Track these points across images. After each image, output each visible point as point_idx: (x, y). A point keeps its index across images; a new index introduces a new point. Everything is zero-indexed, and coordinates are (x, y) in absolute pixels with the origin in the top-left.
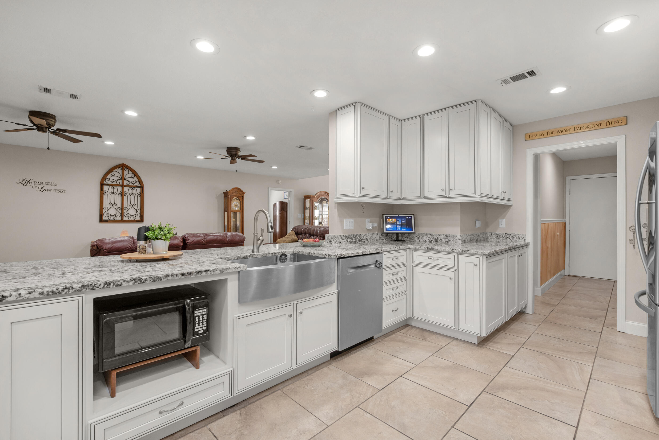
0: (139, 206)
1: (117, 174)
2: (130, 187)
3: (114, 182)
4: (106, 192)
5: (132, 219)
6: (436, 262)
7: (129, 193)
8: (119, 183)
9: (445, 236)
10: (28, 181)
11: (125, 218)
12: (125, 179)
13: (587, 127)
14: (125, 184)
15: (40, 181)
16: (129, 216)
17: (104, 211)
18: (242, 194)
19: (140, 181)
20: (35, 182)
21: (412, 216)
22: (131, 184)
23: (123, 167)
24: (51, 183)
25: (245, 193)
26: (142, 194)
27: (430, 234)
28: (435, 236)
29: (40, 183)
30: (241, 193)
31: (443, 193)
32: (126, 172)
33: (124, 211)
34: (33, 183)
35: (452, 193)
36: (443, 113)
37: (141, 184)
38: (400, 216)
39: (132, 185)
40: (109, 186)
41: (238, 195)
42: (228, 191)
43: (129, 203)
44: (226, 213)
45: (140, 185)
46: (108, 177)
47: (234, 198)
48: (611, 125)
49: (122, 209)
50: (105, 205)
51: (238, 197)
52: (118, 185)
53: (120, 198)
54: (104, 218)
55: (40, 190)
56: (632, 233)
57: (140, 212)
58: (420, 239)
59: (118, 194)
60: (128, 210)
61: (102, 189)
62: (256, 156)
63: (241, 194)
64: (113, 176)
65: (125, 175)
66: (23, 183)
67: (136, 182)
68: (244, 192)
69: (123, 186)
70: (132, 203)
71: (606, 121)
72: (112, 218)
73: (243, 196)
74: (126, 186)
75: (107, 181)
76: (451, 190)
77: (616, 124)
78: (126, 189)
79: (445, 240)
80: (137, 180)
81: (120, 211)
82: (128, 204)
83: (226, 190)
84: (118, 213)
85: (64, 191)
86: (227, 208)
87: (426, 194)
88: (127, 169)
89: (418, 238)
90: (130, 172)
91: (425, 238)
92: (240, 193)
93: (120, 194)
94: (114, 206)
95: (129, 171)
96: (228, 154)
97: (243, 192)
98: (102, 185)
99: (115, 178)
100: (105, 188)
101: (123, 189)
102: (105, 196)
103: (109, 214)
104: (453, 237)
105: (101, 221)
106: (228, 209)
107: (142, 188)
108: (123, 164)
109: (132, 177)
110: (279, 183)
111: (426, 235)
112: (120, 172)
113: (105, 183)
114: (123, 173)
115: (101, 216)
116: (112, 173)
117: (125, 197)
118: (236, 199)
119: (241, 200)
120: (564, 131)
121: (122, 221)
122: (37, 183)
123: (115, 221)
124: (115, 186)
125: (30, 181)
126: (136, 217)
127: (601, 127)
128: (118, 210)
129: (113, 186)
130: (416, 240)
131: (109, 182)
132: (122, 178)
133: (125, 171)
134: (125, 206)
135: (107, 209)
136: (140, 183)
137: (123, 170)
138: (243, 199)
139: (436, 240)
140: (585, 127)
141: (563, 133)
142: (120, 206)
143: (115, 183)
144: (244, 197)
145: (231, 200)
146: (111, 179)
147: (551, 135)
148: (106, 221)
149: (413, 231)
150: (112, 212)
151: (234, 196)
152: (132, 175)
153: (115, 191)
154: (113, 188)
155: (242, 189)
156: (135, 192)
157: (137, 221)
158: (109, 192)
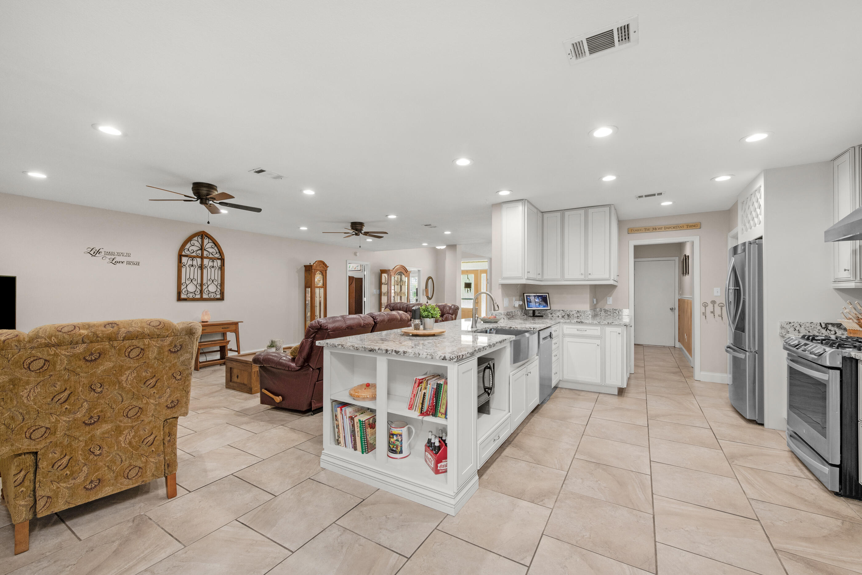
0: (219, 282)
1: (196, 242)
2: (211, 259)
3: (193, 252)
4: (184, 265)
5: (212, 297)
6: (585, 333)
7: (210, 265)
8: (198, 255)
9: (576, 311)
10: (97, 251)
11: (205, 296)
12: (205, 250)
13: (674, 228)
14: (205, 255)
15: (111, 251)
16: (209, 294)
17: (183, 287)
18: (325, 268)
19: (221, 252)
20: (106, 252)
21: (547, 294)
22: (211, 256)
23: (203, 235)
24: (123, 254)
25: (328, 267)
26: (222, 268)
27: (563, 310)
28: (567, 312)
29: (111, 253)
31: (583, 277)
32: (206, 241)
33: (204, 287)
34: (103, 254)
35: (590, 277)
36: (582, 212)
37: (221, 256)
38: (537, 294)
39: (213, 256)
40: (188, 258)
41: (322, 269)
42: (312, 264)
43: (209, 278)
44: (309, 290)
45: (220, 257)
46: (187, 247)
47: (317, 273)
48: (690, 228)
49: (202, 285)
50: (183, 281)
51: (321, 271)
52: (197, 257)
53: (199, 271)
54: (183, 296)
55: (111, 261)
56: (704, 307)
57: (220, 288)
58: (553, 315)
59: (197, 267)
60: (208, 287)
61: (180, 261)
64: (193, 245)
65: (205, 244)
66: (92, 252)
67: (216, 253)
68: (328, 265)
69: (202, 258)
70: (213, 278)
71: (687, 224)
72: (191, 296)
74: (206, 258)
75: (186, 252)
76: (590, 274)
77: (694, 228)
78: (206, 261)
79: (577, 315)
80: (217, 251)
81: (199, 288)
82: (208, 279)
84: (198, 290)
85: (138, 264)
86: (309, 284)
87: (567, 277)
88: (208, 238)
89: (551, 314)
90: (210, 241)
91: (558, 314)
92: (323, 267)
93: (199, 267)
94: (193, 281)
95: (210, 240)
96: (352, 229)
97: (326, 265)
98: (180, 256)
99: (195, 248)
100: (184, 260)
101: (202, 262)
102: (183, 270)
103: (188, 291)
104: (584, 312)
105: (179, 299)
106: (311, 284)
107: (222, 260)
108: (204, 232)
109: (212, 247)
110: (356, 255)
111: (559, 311)
112: (200, 240)
113: (183, 253)
114: (202, 242)
115: (179, 293)
116: (192, 242)
117: (205, 271)
118: (319, 273)
119: (324, 275)
120: (657, 229)
121: (202, 299)
122: (107, 254)
123: (194, 300)
125: (100, 251)
126: (216, 294)
127: (684, 229)
128: (198, 286)
129: (193, 258)
130: (550, 315)
131: (188, 253)
132: (202, 249)
134: (205, 281)
135: (185, 286)
136: (220, 255)
137: (202, 238)
138: (326, 273)
139: (568, 316)
140: (672, 228)
141: (657, 231)
142: (199, 281)
143: (194, 254)
145: (315, 274)
146: (190, 249)
147: (648, 231)
148: (185, 300)
149: (549, 308)
150: (191, 288)
151: (317, 270)
152: (212, 244)
153: (195, 263)
154: (193, 260)
155: (326, 263)
156: (215, 264)
157: (218, 299)
158: (188, 264)
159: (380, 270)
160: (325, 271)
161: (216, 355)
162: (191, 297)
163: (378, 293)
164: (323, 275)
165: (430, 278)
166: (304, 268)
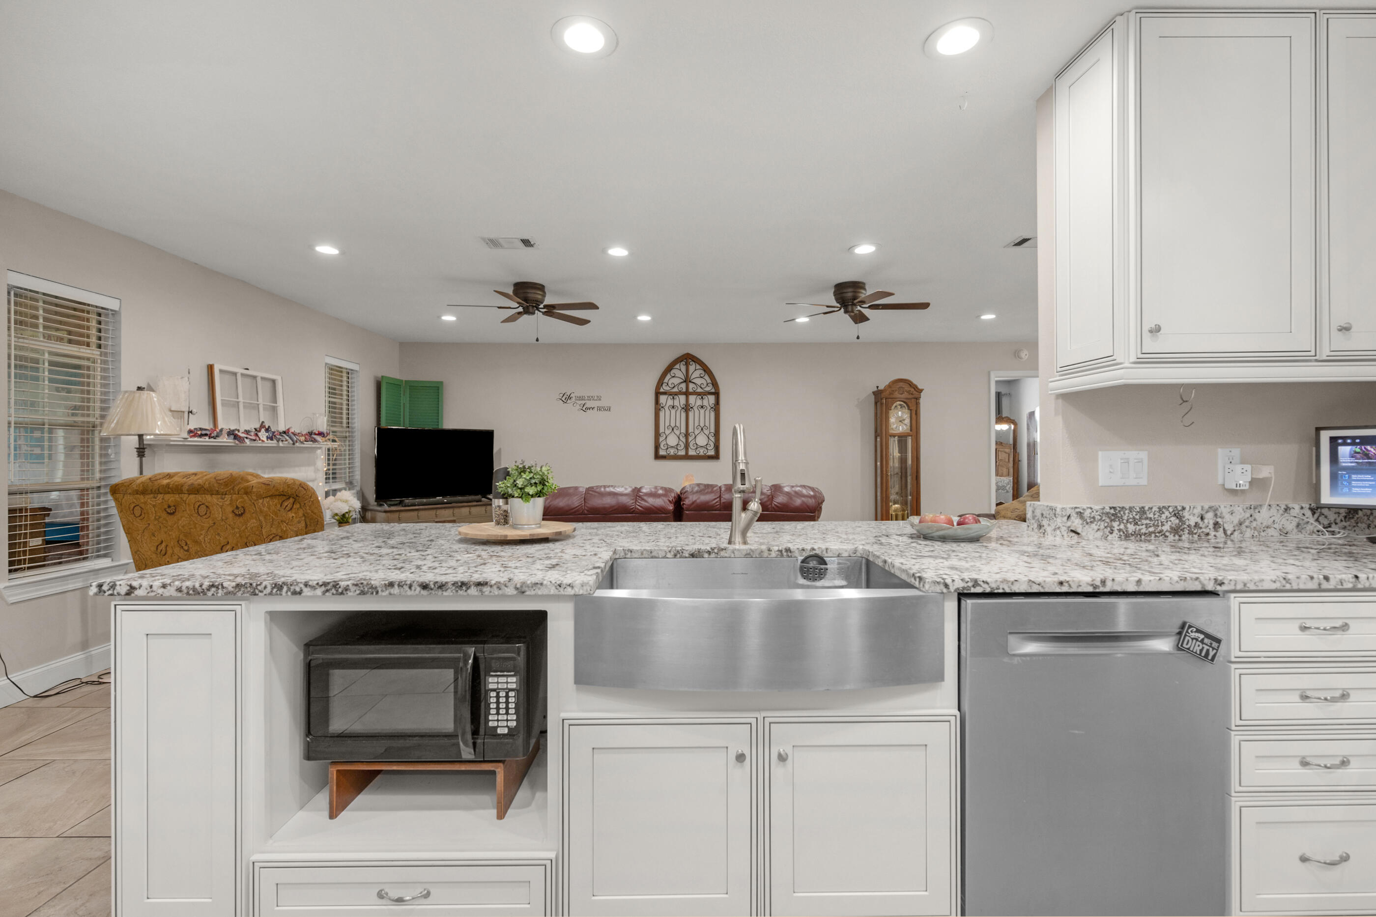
0: (713, 430)
1: (679, 372)
2: (699, 394)
3: (674, 387)
4: (662, 407)
5: (702, 454)
7: (697, 405)
8: (682, 389)
11: (691, 453)
12: (690, 382)
14: (691, 390)
16: (697, 448)
17: (661, 439)
18: (915, 392)
19: (715, 384)
22: (699, 390)
23: (688, 359)
25: (921, 391)
26: (716, 408)
30: (913, 390)
32: (692, 368)
33: (690, 439)
37: (715, 389)
39: (701, 390)
40: (667, 396)
41: (905, 395)
42: (882, 388)
43: (697, 424)
44: (878, 440)
45: (713, 391)
46: (666, 380)
47: (895, 405)
49: (687, 435)
50: (661, 430)
51: (905, 400)
52: (681, 393)
53: (684, 415)
54: (662, 453)
57: (713, 441)
59: (680, 408)
60: (695, 437)
61: (657, 401)
62: (891, 294)
64: (673, 377)
65: (690, 372)
67: (707, 385)
68: (920, 387)
69: (687, 394)
70: (702, 425)
72: (672, 452)
73: (917, 399)
74: (692, 394)
75: (665, 388)
78: (692, 399)
80: (709, 381)
81: (684, 440)
82: (696, 427)
83: (878, 387)
84: (681, 443)
86: (880, 428)
88: (693, 363)
90: (698, 367)
92: (909, 392)
93: (683, 408)
94: (675, 430)
95: (697, 365)
96: (837, 300)
97: (917, 387)
98: (658, 394)
99: (676, 381)
100: (663, 399)
101: (687, 400)
102: (662, 414)
103: (667, 444)
105: (657, 457)
106: (883, 430)
107: (717, 394)
108: (688, 354)
109: (702, 376)
110: (1020, 358)
112: (683, 368)
113: (662, 390)
114: (687, 371)
115: (657, 448)
116: (673, 371)
117: (691, 414)
118: (900, 405)
119: (913, 408)
121: (687, 457)
123: (676, 457)
124: (676, 395)
126: (707, 449)
128: (681, 438)
129: (673, 395)
131: (667, 388)
132: (687, 380)
133: (690, 366)
134: (691, 430)
135: (665, 436)
136: (714, 386)
137: (687, 365)
138: (917, 404)
142: (683, 430)
143: (675, 390)
144: (922, 401)
145: (888, 408)
146: (670, 383)
148: (664, 457)
150: (672, 440)
151: (895, 400)
152: (702, 372)
153: (676, 403)
154: (673, 398)
155: (915, 382)
156: (705, 403)
157: (710, 458)
158: (668, 405)
160: (914, 400)
162: (672, 453)
164: (909, 408)
166: (872, 398)
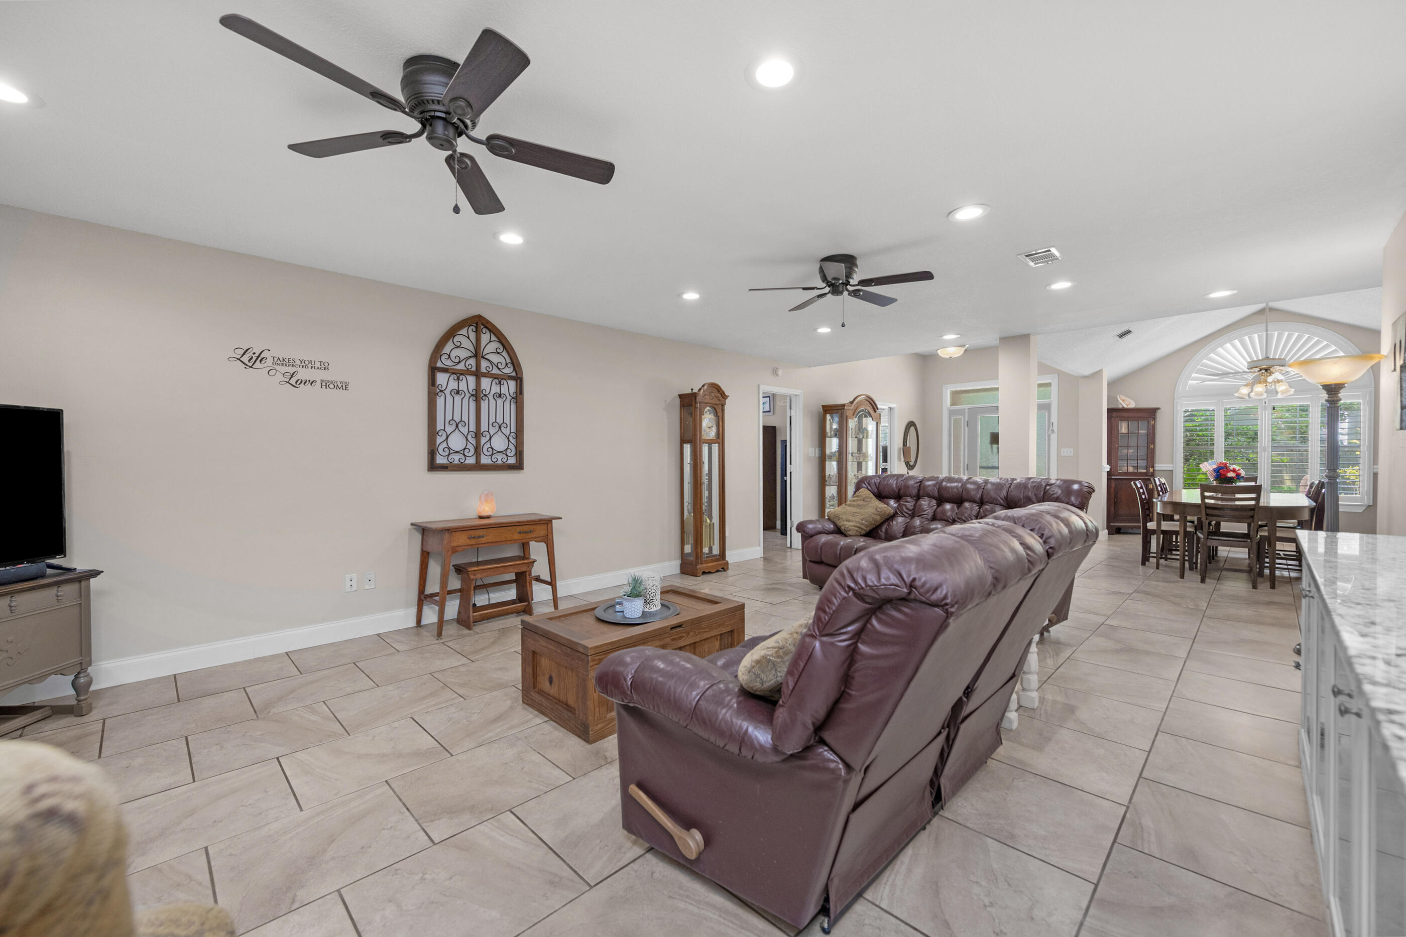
0: (513, 430)
1: (465, 340)
2: (495, 377)
3: (459, 362)
4: (441, 391)
5: (499, 462)
7: (493, 392)
8: (469, 368)
10: (257, 355)
11: (485, 460)
12: (483, 357)
14: (483, 370)
15: (286, 356)
16: (492, 455)
17: (439, 440)
18: (721, 398)
19: (515, 363)
20: (276, 359)
22: (495, 371)
23: (479, 323)
24: (313, 363)
25: (728, 397)
26: (518, 398)
29: (287, 360)
30: (720, 396)
32: (485, 337)
33: (483, 440)
34: (269, 362)
37: (516, 372)
39: (499, 372)
40: (448, 375)
41: (715, 401)
42: (695, 391)
43: (492, 420)
44: (687, 448)
45: (514, 374)
46: (447, 349)
47: (706, 410)
49: (478, 435)
50: (439, 426)
51: (714, 406)
52: (468, 372)
53: (473, 405)
54: (440, 460)
55: (287, 380)
57: (515, 443)
59: (468, 395)
60: (490, 438)
61: (432, 381)
63: (720, 400)
64: (458, 347)
65: (483, 344)
66: (245, 359)
67: (507, 365)
68: (726, 393)
69: (478, 374)
70: (500, 421)
72: (456, 459)
73: (723, 405)
74: (485, 375)
75: (444, 362)
78: (485, 383)
80: (508, 361)
81: (473, 441)
82: (491, 423)
83: (692, 389)
84: (470, 446)
85: (345, 386)
86: (688, 434)
88: (488, 332)
90: (493, 338)
92: (717, 397)
93: (472, 395)
94: (460, 426)
95: (492, 335)
97: (724, 394)
98: (433, 370)
99: (463, 354)
100: (441, 378)
101: (478, 383)
102: (440, 401)
103: (449, 448)
105: (433, 466)
106: (695, 435)
107: (518, 379)
108: (480, 317)
109: (498, 350)
110: (777, 375)
112: (472, 336)
113: (439, 364)
114: (478, 340)
115: (432, 454)
116: (456, 339)
117: (484, 405)
118: (710, 411)
119: (720, 414)
121: (479, 467)
122: (279, 362)
123: (462, 468)
124: (462, 374)
125: (262, 356)
126: (507, 455)
128: (469, 437)
129: (459, 375)
131: (448, 363)
132: (477, 354)
133: (482, 335)
134: (484, 427)
135: (444, 437)
136: (515, 369)
137: (477, 332)
138: (723, 410)
142: (473, 428)
143: (461, 366)
144: (726, 407)
145: (702, 414)
146: (453, 355)
148: (444, 468)
150: (457, 442)
151: (706, 404)
152: (498, 345)
153: (463, 386)
154: (458, 378)
155: (723, 388)
156: (504, 390)
157: (511, 467)
158: (449, 389)
159: (823, 406)
160: (720, 406)
161: (509, 589)
162: (456, 462)
163: (817, 455)
164: (716, 415)
165: (911, 424)
166: (678, 401)
